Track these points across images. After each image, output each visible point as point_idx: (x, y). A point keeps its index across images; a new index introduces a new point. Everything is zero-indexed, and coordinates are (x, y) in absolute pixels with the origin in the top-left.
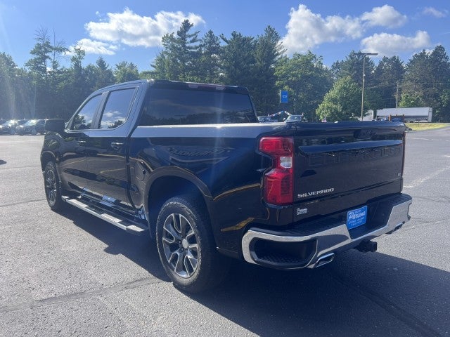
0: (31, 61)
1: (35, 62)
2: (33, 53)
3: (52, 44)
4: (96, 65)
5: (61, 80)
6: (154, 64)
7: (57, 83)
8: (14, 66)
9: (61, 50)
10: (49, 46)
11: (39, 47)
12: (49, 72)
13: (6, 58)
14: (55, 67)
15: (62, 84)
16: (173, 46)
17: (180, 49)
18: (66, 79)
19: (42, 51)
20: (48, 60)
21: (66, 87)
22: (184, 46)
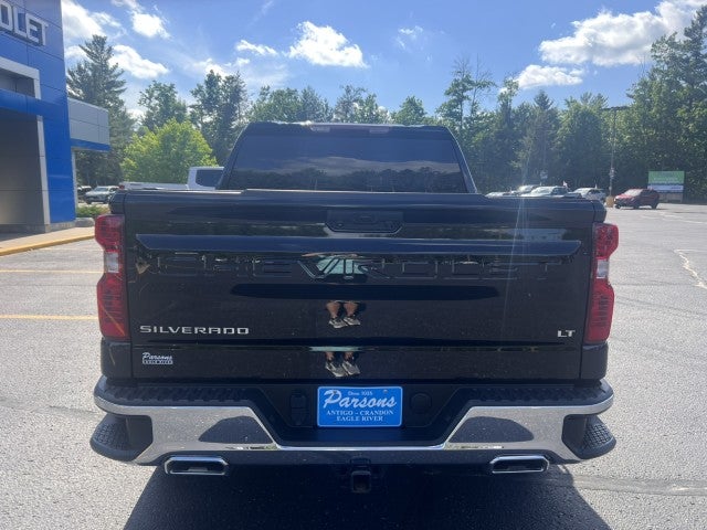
0: (444, 105)
1: (450, 106)
2: (448, 93)
3: (473, 79)
4: (533, 104)
5: (479, 129)
6: (631, 93)
7: (473, 135)
8: (423, 113)
9: (484, 86)
10: (470, 82)
11: (457, 85)
12: (466, 119)
13: (415, 104)
14: (473, 111)
15: (480, 136)
16: (673, 57)
17: (687, 60)
18: (487, 127)
19: (459, 91)
20: (465, 102)
21: (485, 140)
22: (697, 54)
